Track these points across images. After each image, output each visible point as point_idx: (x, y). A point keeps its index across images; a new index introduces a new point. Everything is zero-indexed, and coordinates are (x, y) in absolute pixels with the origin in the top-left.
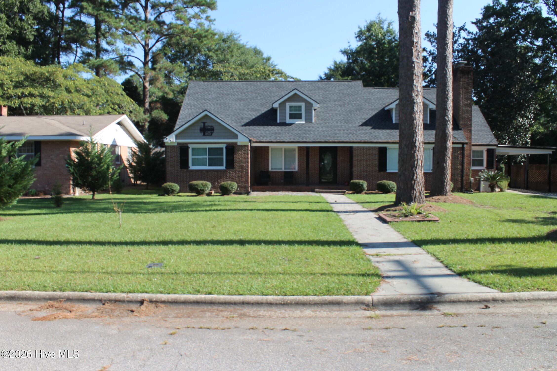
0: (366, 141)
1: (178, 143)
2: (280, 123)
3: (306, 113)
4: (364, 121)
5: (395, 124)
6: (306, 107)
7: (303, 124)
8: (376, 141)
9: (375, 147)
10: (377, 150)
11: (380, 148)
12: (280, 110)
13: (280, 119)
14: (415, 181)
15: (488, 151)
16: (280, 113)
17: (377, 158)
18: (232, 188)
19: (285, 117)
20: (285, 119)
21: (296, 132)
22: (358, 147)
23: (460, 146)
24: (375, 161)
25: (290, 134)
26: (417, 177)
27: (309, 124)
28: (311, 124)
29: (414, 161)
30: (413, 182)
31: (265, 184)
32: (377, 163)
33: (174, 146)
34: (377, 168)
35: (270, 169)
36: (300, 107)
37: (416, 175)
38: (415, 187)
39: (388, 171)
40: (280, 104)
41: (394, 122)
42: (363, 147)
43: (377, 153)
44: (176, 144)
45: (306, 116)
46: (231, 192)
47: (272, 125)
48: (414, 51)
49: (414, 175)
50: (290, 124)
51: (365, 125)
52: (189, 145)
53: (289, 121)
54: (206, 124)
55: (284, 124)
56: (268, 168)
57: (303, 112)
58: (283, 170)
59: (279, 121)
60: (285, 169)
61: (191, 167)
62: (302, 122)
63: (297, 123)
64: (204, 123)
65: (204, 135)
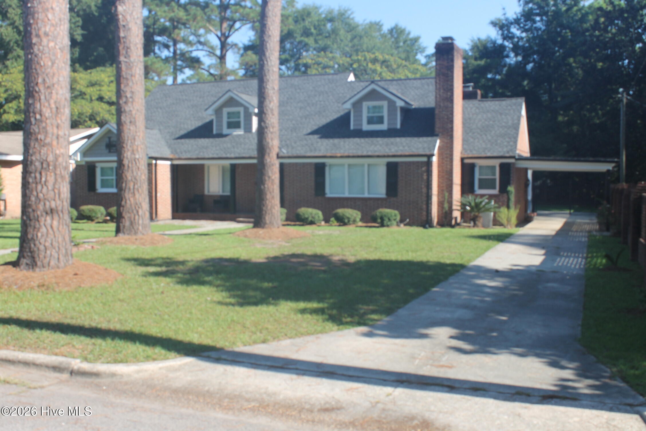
0: (299, 155)
1: (87, 162)
5: (352, 131)
7: (240, 135)
8: (312, 154)
9: (310, 164)
10: (314, 166)
11: (317, 165)
14: (123, 207)
15: (502, 166)
17: (313, 179)
21: (225, 145)
22: (290, 163)
23: (425, 159)
24: (311, 181)
25: (218, 148)
26: (126, 202)
27: (249, 135)
29: (122, 183)
30: (122, 208)
32: (313, 184)
34: (313, 192)
36: (239, 113)
37: (124, 200)
38: (124, 214)
39: (327, 195)
42: (296, 163)
43: (313, 171)
44: (84, 163)
45: (245, 124)
47: (205, 137)
48: (121, 48)
49: (122, 200)
50: (226, 136)
51: (313, 133)
52: (97, 165)
53: (225, 131)
54: (112, 139)
55: (220, 135)
56: (203, 191)
57: (242, 119)
58: (221, 193)
59: (215, 132)
60: (223, 191)
61: (100, 189)
62: (240, 132)
63: (235, 133)
64: (110, 138)
65: (110, 152)
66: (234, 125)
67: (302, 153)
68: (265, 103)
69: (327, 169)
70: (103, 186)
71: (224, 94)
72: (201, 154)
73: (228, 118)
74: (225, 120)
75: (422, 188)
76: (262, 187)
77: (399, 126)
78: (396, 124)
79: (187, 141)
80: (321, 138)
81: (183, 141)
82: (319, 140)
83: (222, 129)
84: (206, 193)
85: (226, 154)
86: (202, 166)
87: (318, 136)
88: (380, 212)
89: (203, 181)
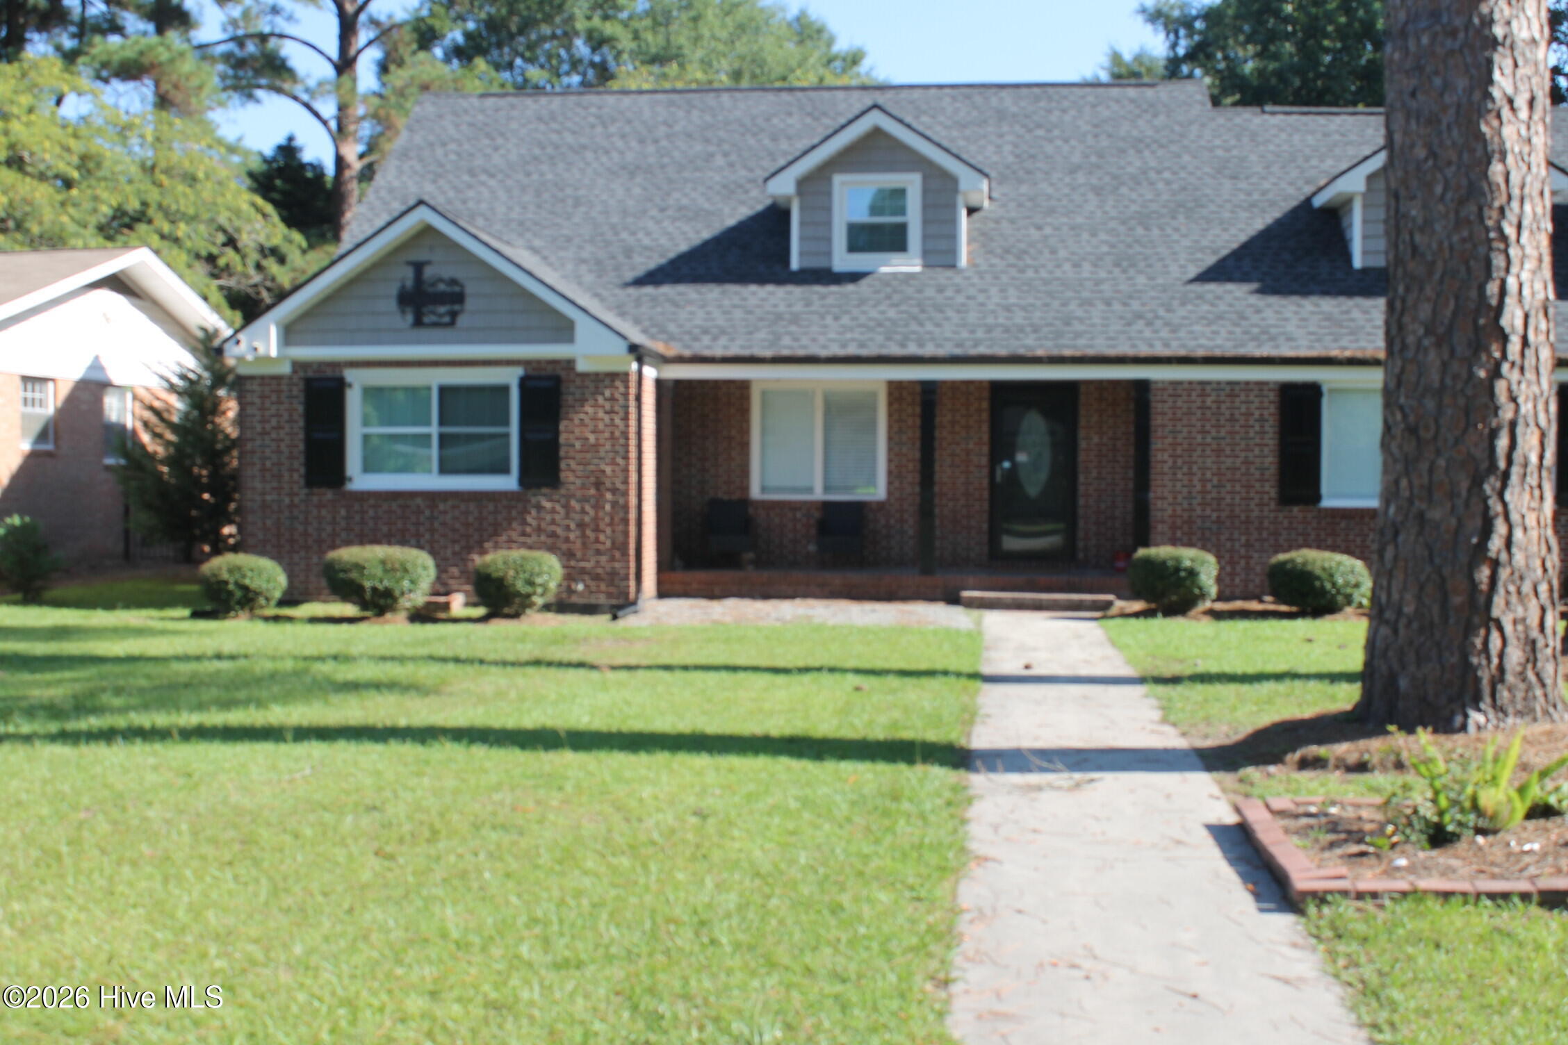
0: (1218, 353)
1: (298, 366)
2: (803, 271)
3: (926, 222)
4: (1211, 260)
5: (1365, 271)
6: (926, 191)
7: (911, 276)
8: (1267, 350)
9: (1261, 384)
10: (1272, 396)
11: (1287, 390)
12: (802, 209)
13: (801, 254)
16: (802, 224)
17: (1271, 439)
18: (531, 583)
19: (829, 240)
20: (829, 254)
21: (874, 314)
22: (1176, 384)
24: (1264, 452)
25: (845, 320)
27: (942, 276)
28: (949, 273)
31: (729, 561)
32: (1270, 461)
33: (277, 378)
34: (1271, 490)
36: (900, 194)
39: (1327, 503)
40: (803, 183)
41: (1357, 263)
42: (1203, 383)
43: (1271, 412)
44: (286, 369)
45: (925, 237)
46: (531, 605)
47: (762, 280)
50: (854, 277)
52: (350, 375)
53: (842, 261)
54: (428, 272)
55: (823, 276)
56: (745, 488)
57: (914, 217)
58: (819, 495)
59: (795, 264)
60: (827, 488)
61: (360, 480)
62: (906, 264)
63: (887, 269)
64: (418, 267)
65: (418, 323)
66: (879, 239)
69: (1327, 407)
70: (368, 468)
71: (850, 120)
72: (786, 341)
74: (841, 218)
81: (667, 291)
83: (827, 254)
84: (755, 493)
86: (743, 387)
89: (745, 446)
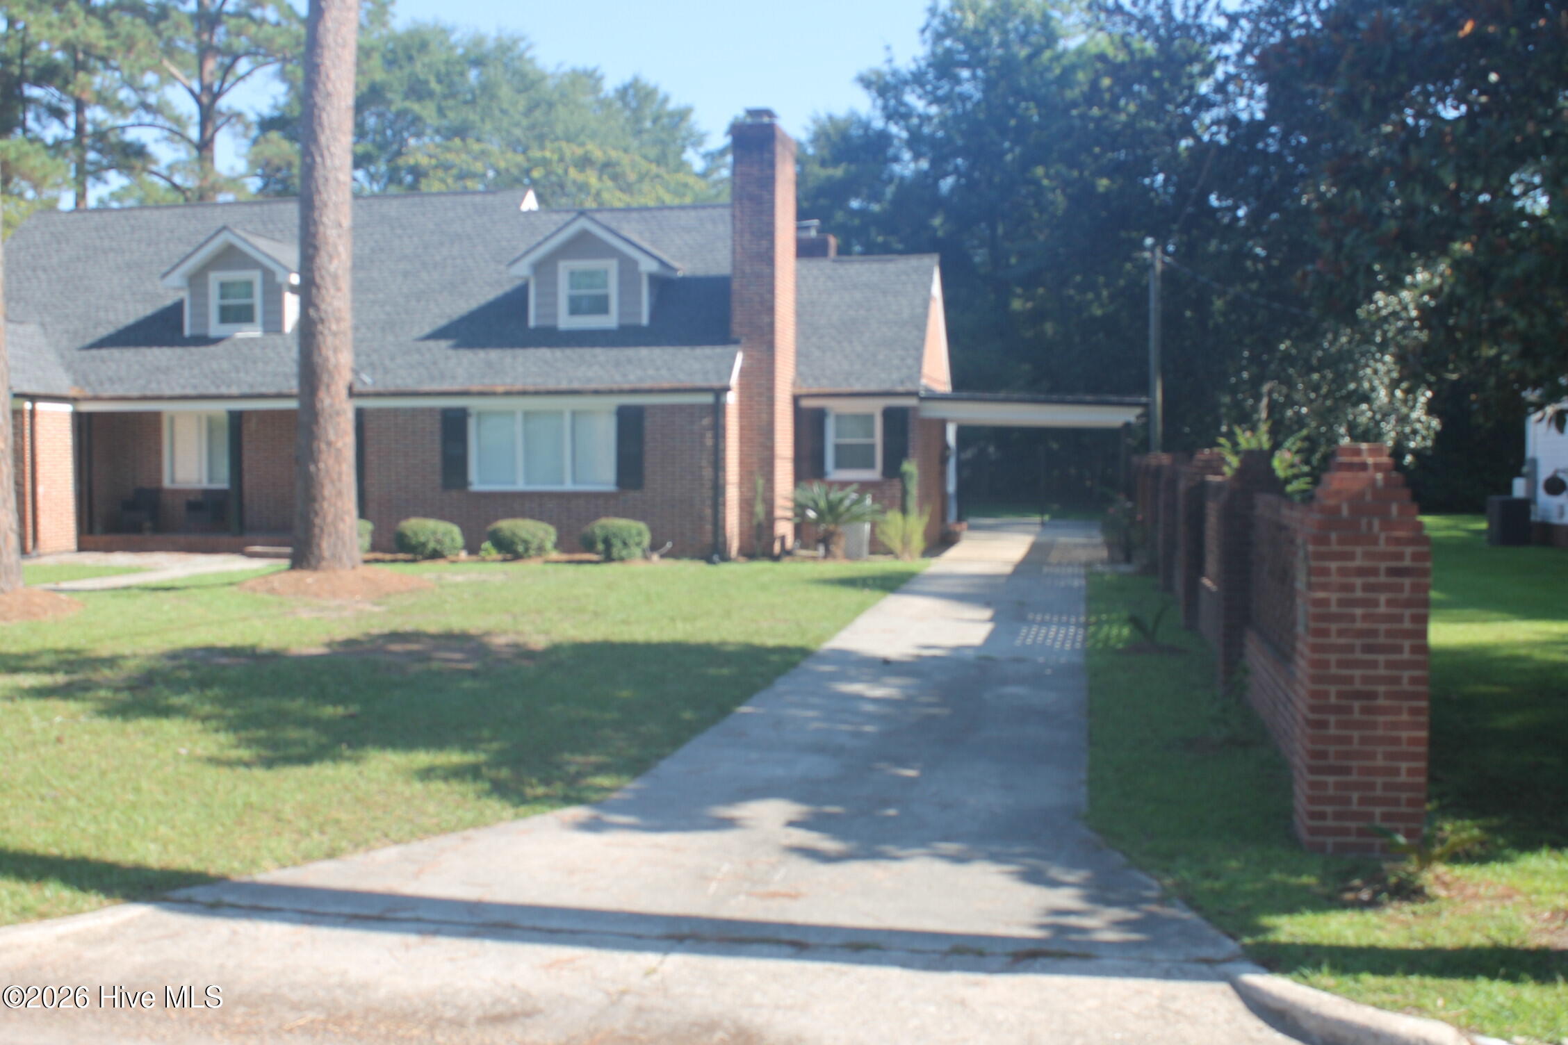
0: (403, 388)
5: (532, 330)
7: (252, 339)
8: (436, 387)
9: (431, 410)
10: (438, 417)
11: (447, 413)
15: (888, 414)
17: (438, 447)
21: (215, 366)
22: (379, 410)
23: (708, 399)
24: (432, 452)
25: (195, 370)
28: (276, 336)
31: (136, 528)
32: (437, 460)
34: (437, 479)
35: (166, 483)
36: (249, 284)
39: (473, 487)
41: (532, 322)
42: (396, 410)
43: (437, 427)
45: (264, 312)
50: (217, 341)
51: (439, 334)
53: (215, 329)
55: (202, 340)
56: (160, 480)
57: (258, 301)
58: (205, 484)
59: (187, 332)
60: (211, 480)
62: (252, 332)
63: (239, 335)
66: (237, 314)
67: (410, 384)
68: (318, 261)
69: (472, 424)
71: (211, 238)
72: (154, 385)
73: (223, 296)
74: (214, 302)
75: (701, 467)
76: (312, 468)
77: (645, 320)
78: (639, 314)
79: (116, 353)
80: (457, 347)
81: (104, 352)
82: (451, 352)
83: (206, 325)
85: (218, 387)
86: (157, 416)
87: (450, 342)
88: (603, 527)
89: (159, 453)
